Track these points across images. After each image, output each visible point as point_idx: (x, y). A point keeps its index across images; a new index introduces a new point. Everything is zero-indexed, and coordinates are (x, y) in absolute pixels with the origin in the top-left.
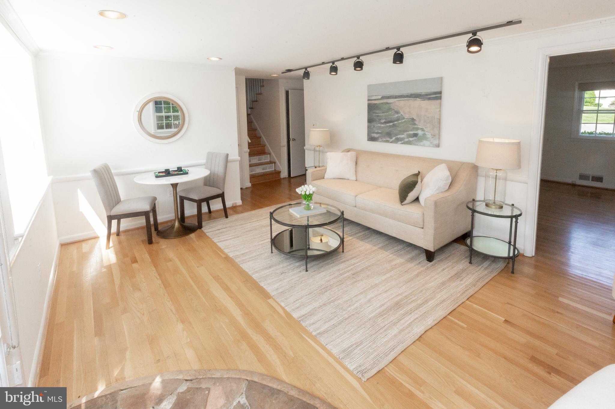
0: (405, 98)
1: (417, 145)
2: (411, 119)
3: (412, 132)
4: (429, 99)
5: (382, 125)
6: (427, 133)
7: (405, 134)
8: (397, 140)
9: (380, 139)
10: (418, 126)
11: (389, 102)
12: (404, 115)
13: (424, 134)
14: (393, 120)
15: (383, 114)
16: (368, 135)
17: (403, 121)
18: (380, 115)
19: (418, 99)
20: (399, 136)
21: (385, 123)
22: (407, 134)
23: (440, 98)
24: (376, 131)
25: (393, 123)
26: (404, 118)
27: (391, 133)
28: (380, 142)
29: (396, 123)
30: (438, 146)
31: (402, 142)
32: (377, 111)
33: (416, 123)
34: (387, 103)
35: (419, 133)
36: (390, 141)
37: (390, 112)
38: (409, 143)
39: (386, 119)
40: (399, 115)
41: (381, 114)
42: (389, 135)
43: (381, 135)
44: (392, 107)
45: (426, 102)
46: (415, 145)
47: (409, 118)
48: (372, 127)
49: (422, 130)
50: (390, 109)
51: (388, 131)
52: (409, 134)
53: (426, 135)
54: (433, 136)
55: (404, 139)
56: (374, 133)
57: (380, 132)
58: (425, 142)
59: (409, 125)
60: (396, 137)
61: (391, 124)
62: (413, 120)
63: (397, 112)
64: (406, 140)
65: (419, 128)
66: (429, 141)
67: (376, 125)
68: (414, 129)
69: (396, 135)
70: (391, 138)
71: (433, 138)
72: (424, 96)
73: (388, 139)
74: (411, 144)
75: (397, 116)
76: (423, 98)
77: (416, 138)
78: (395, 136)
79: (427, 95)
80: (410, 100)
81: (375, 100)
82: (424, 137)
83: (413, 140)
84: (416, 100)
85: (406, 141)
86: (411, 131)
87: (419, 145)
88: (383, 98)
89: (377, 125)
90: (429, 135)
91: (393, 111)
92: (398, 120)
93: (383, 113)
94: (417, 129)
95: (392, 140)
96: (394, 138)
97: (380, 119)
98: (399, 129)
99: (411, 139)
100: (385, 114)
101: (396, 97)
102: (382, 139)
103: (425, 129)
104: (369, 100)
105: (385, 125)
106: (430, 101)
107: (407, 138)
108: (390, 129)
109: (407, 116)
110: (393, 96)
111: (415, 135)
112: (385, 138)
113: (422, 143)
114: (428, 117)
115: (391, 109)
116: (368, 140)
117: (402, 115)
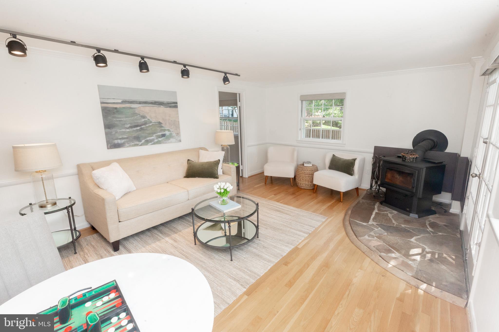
0: (150, 104)
1: (166, 143)
2: (158, 122)
3: (160, 134)
4: (170, 107)
5: (128, 130)
6: (172, 133)
7: (154, 135)
8: (147, 142)
9: (127, 144)
10: (164, 127)
11: (132, 107)
12: (151, 120)
13: (171, 134)
14: (140, 124)
15: (127, 119)
16: (108, 142)
17: (151, 124)
18: (122, 119)
19: (161, 106)
20: (148, 139)
21: (131, 127)
22: (156, 136)
23: (176, 107)
24: (120, 137)
25: (140, 127)
26: (151, 122)
27: (139, 136)
28: (128, 147)
29: (144, 127)
30: (180, 141)
31: (153, 143)
32: (119, 116)
33: (163, 126)
34: (131, 108)
35: (166, 133)
36: (140, 144)
37: (136, 117)
38: (159, 142)
39: (131, 124)
40: (146, 119)
41: (124, 119)
42: (138, 138)
43: (127, 140)
44: (136, 112)
45: (168, 109)
46: (164, 143)
47: (156, 122)
48: (114, 133)
49: (169, 130)
50: (134, 114)
51: (135, 135)
52: (158, 135)
53: (172, 134)
54: (177, 135)
55: (154, 140)
56: (117, 139)
57: (126, 137)
58: (172, 140)
59: (157, 128)
60: (146, 139)
61: (138, 128)
62: (160, 123)
63: (144, 117)
64: (156, 140)
65: (166, 129)
66: (174, 138)
67: (118, 130)
68: (161, 130)
69: (145, 137)
70: (141, 141)
71: (177, 136)
72: (166, 104)
73: (137, 143)
74: (161, 143)
75: (143, 120)
76: (166, 106)
77: (164, 138)
78: (144, 139)
79: (168, 103)
80: (155, 106)
81: (114, 103)
82: (171, 136)
83: (162, 140)
84: (160, 107)
85: (156, 142)
86: (159, 132)
87: (168, 143)
88: (124, 102)
89: (121, 130)
90: (174, 134)
91: (139, 116)
92: (145, 123)
93: (126, 117)
94: (165, 130)
95: (141, 143)
96: (143, 141)
97: (124, 124)
98: (147, 132)
99: (160, 139)
100: (130, 118)
101: (140, 103)
102: (129, 144)
103: (171, 130)
104: (102, 103)
105: (131, 130)
106: (171, 108)
107: (157, 139)
108: (138, 133)
109: (154, 120)
110: (137, 101)
111: (163, 135)
112: (133, 142)
113: (169, 141)
114: (172, 121)
115: (136, 113)
116: (108, 148)
117: (149, 119)
